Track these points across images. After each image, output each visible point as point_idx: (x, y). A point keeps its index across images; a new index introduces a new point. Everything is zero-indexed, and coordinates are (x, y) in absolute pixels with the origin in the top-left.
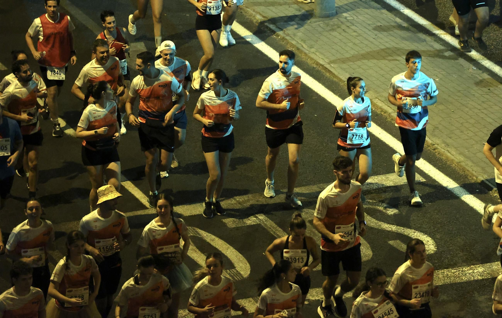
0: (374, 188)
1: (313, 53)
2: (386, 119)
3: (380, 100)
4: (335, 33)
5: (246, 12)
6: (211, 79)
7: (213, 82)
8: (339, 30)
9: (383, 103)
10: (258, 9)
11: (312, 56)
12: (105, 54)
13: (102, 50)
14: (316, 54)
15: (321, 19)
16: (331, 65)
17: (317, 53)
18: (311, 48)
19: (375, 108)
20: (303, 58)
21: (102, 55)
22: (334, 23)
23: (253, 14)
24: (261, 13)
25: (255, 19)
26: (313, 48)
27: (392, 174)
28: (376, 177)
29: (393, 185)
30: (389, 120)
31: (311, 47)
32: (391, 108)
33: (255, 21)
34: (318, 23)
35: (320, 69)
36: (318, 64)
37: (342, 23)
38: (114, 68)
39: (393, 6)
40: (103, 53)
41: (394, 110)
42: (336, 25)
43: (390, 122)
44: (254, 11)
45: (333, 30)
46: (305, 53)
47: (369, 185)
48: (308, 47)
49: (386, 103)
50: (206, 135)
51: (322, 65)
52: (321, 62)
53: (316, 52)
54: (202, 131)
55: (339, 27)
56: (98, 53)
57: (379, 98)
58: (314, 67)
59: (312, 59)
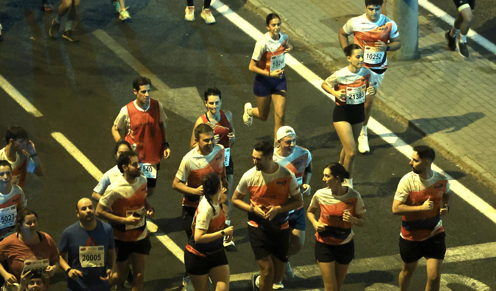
0: (462, 260)
1: (392, 102)
2: (477, 179)
3: (470, 158)
4: (417, 79)
5: (314, 54)
6: (326, 175)
7: (329, 179)
8: (423, 75)
9: (472, 161)
10: (328, 50)
11: (390, 105)
12: (210, 142)
13: (206, 137)
14: (394, 103)
15: (401, 62)
16: (412, 116)
17: (396, 102)
18: (389, 96)
19: (464, 168)
20: (379, 108)
21: (206, 143)
22: (417, 68)
23: (323, 56)
24: (332, 55)
25: (325, 61)
26: (391, 95)
27: (482, 244)
28: (464, 248)
29: (483, 257)
30: (480, 181)
31: (389, 94)
32: (482, 167)
33: (324, 64)
34: (398, 67)
35: (399, 120)
36: (396, 114)
37: (426, 67)
38: (218, 158)
39: (487, 48)
40: (207, 140)
41: (485, 169)
42: (419, 70)
43: (481, 183)
44: (323, 52)
45: (415, 75)
46: (382, 102)
47: (455, 256)
48: (386, 94)
49: (477, 162)
50: (321, 240)
51: (402, 117)
52: (401, 113)
53: (395, 100)
54: (316, 235)
55: (422, 72)
56: (201, 140)
57: (469, 156)
58: (392, 119)
59: (390, 109)
